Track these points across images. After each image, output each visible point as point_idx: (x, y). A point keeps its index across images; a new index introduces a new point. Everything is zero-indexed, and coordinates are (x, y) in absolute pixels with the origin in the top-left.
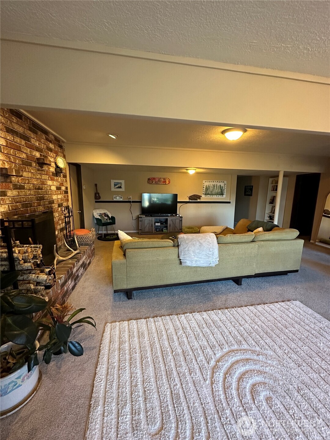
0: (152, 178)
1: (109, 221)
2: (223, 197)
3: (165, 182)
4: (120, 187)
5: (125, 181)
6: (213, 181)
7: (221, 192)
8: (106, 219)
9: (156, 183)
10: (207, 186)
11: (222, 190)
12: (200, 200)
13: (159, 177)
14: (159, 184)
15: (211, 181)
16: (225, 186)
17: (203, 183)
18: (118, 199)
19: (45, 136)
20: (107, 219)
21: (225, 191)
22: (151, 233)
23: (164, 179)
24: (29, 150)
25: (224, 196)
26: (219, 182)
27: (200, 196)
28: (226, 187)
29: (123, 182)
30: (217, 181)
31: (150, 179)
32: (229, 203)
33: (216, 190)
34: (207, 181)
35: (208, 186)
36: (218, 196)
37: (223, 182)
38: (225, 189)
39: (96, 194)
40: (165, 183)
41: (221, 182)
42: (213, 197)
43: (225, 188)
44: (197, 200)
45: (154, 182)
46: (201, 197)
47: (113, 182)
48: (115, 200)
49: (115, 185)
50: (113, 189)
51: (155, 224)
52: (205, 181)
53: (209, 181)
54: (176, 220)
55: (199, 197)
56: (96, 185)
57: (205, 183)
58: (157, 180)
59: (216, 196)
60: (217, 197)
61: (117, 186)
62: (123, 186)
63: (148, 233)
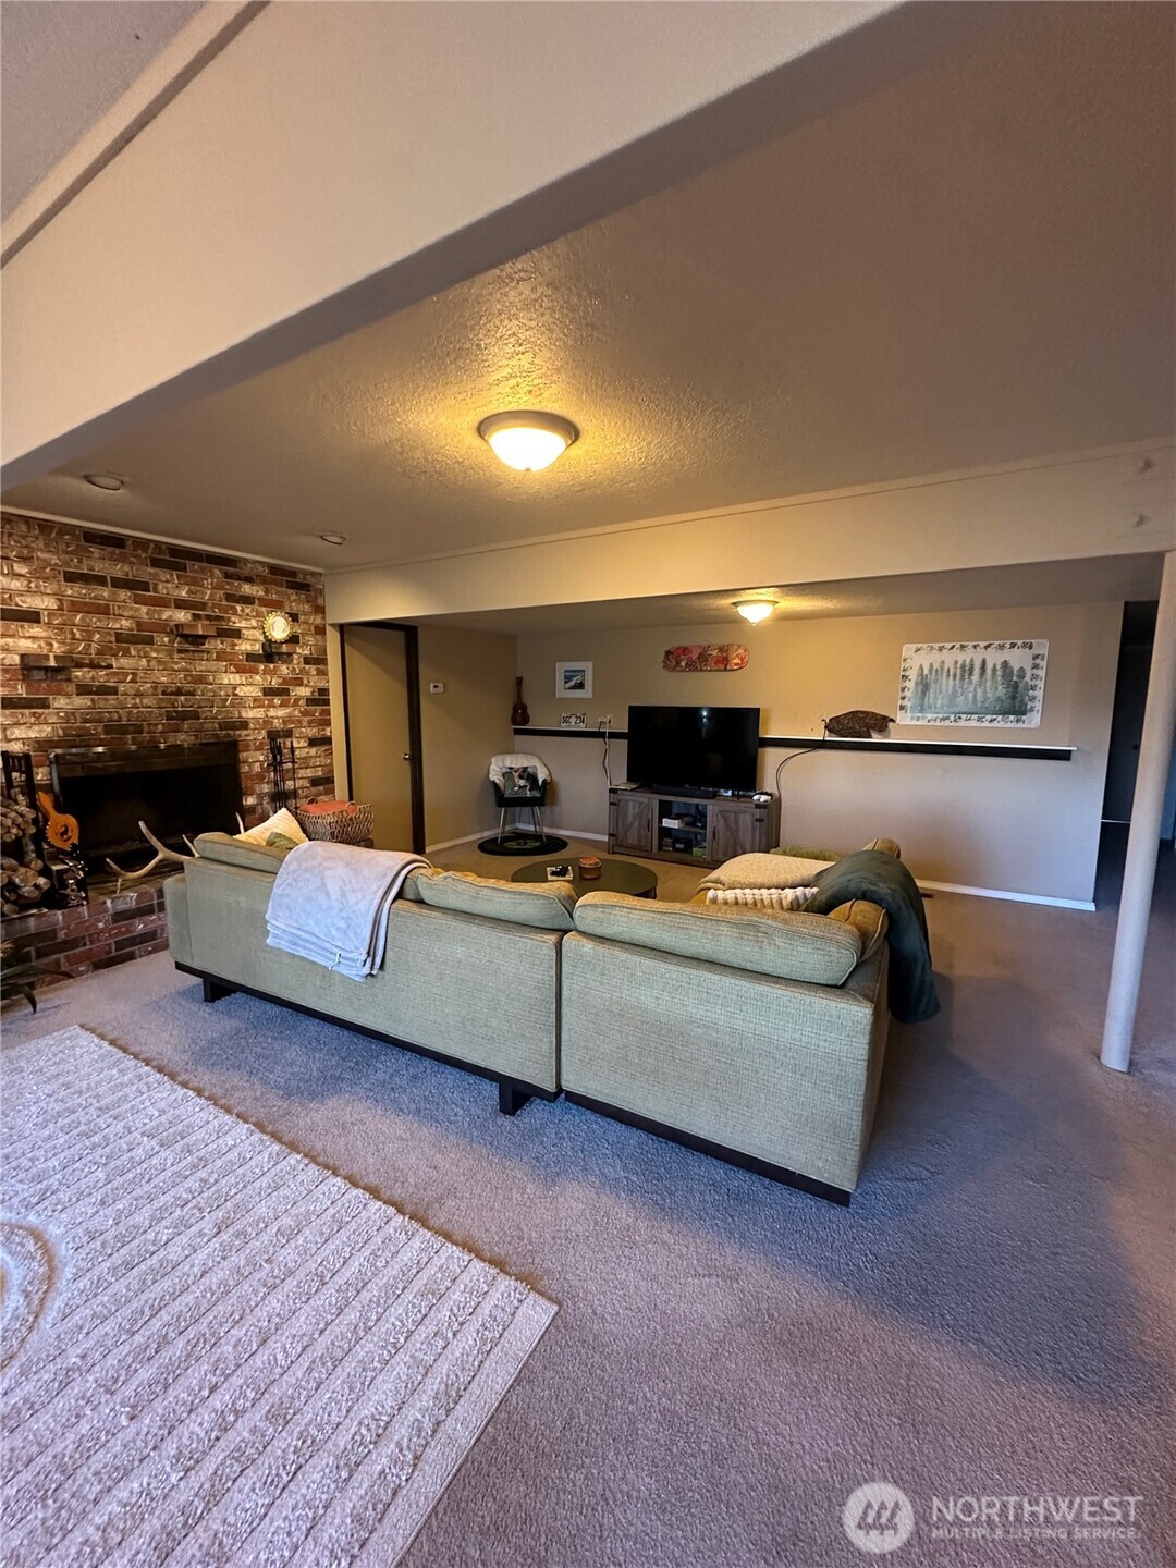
0: (679, 648)
1: (529, 794)
2: (1021, 725)
3: (726, 660)
4: (580, 686)
5: (594, 665)
6: (962, 646)
7: (1014, 698)
8: (520, 787)
9: (691, 667)
10: (926, 671)
11: (1016, 686)
12: (885, 737)
13: (705, 644)
14: (702, 670)
15: (949, 645)
16: (1036, 667)
17: (904, 654)
18: (573, 723)
19: (221, 571)
20: (525, 786)
21: (1039, 693)
22: (645, 854)
23: (721, 650)
24: (144, 609)
25: (1033, 720)
26: (1001, 647)
27: (885, 718)
28: (1042, 673)
29: (588, 666)
30: (983, 644)
31: (672, 653)
32: (1064, 756)
33: (979, 691)
34: (925, 645)
35: (931, 670)
36: (989, 717)
37: (1024, 645)
38: (1041, 684)
39: (515, 709)
40: (722, 667)
41: (1013, 645)
42: (962, 723)
43: (1034, 677)
44: (870, 737)
45: (683, 664)
46: (891, 725)
47: (561, 668)
48: (564, 727)
49: (568, 679)
50: (562, 692)
51: (660, 822)
52: (915, 646)
53: (936, 645)
54: (741, 817)
55: (882, 723)
56: (519, 681)
57: (916, 656)
58: (694, 657)
59: (979, 720)
60: (986, 724)
61: (572, 683)
62: (589, 683)
63: (637, 853)
